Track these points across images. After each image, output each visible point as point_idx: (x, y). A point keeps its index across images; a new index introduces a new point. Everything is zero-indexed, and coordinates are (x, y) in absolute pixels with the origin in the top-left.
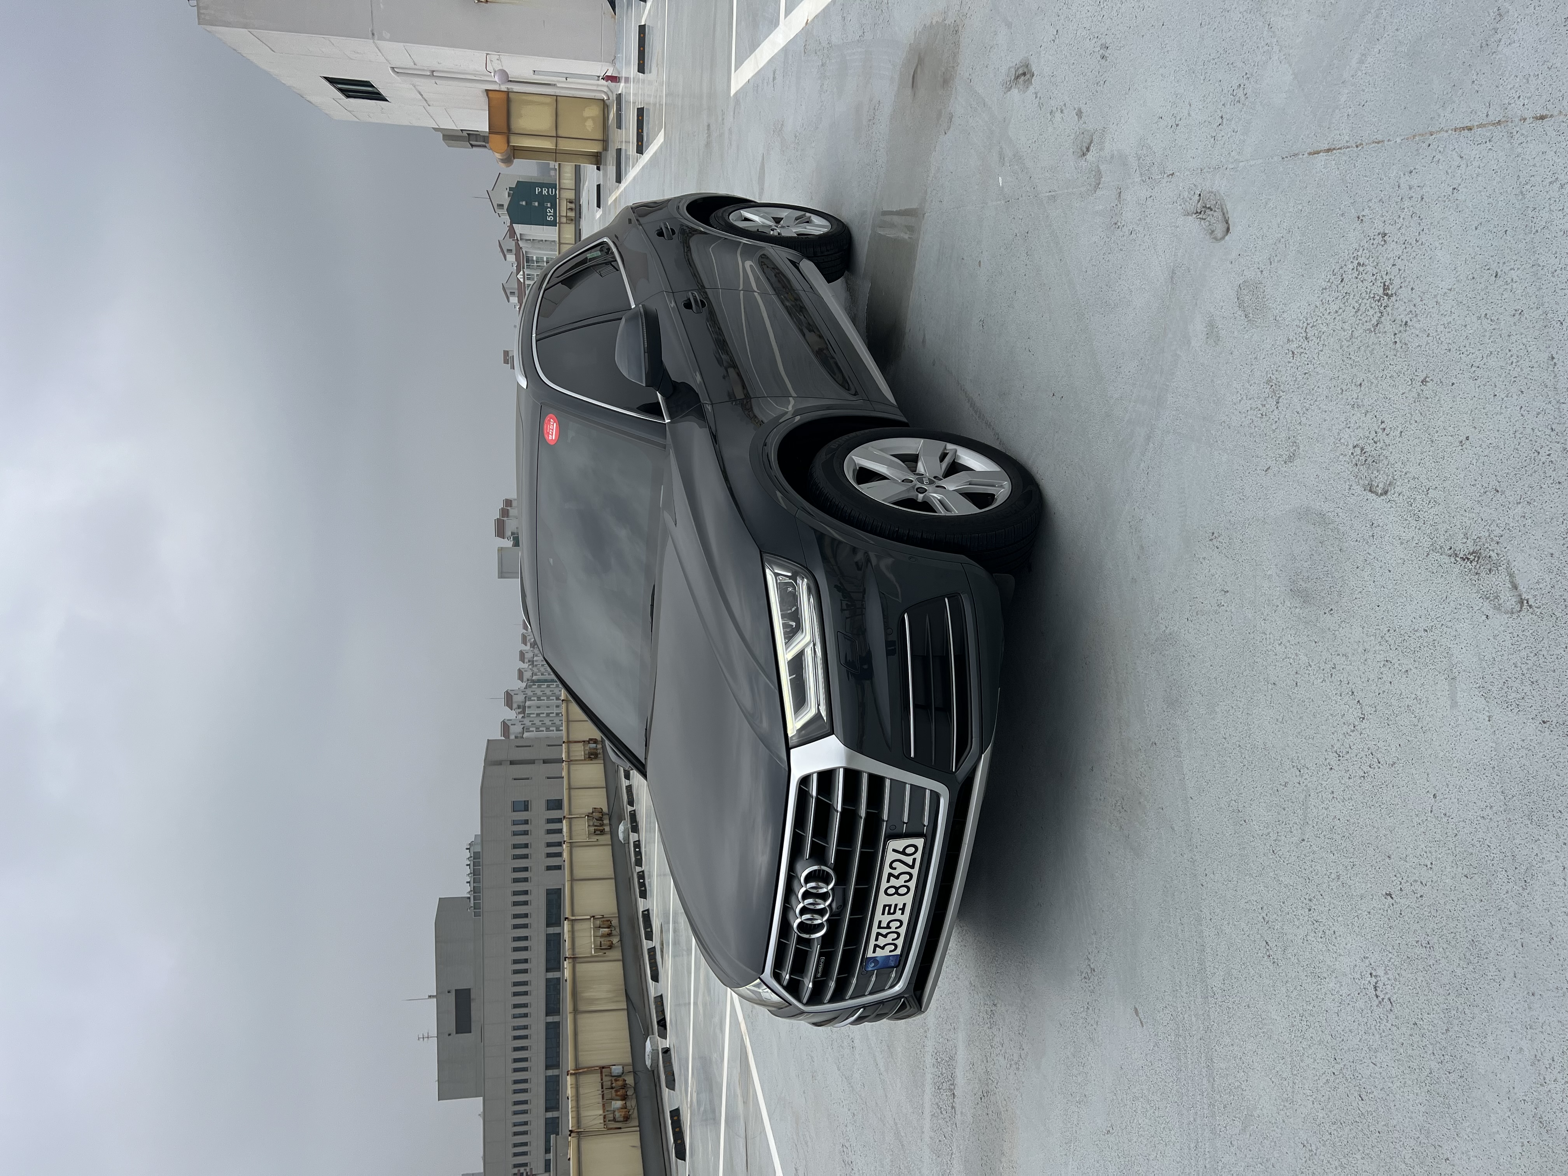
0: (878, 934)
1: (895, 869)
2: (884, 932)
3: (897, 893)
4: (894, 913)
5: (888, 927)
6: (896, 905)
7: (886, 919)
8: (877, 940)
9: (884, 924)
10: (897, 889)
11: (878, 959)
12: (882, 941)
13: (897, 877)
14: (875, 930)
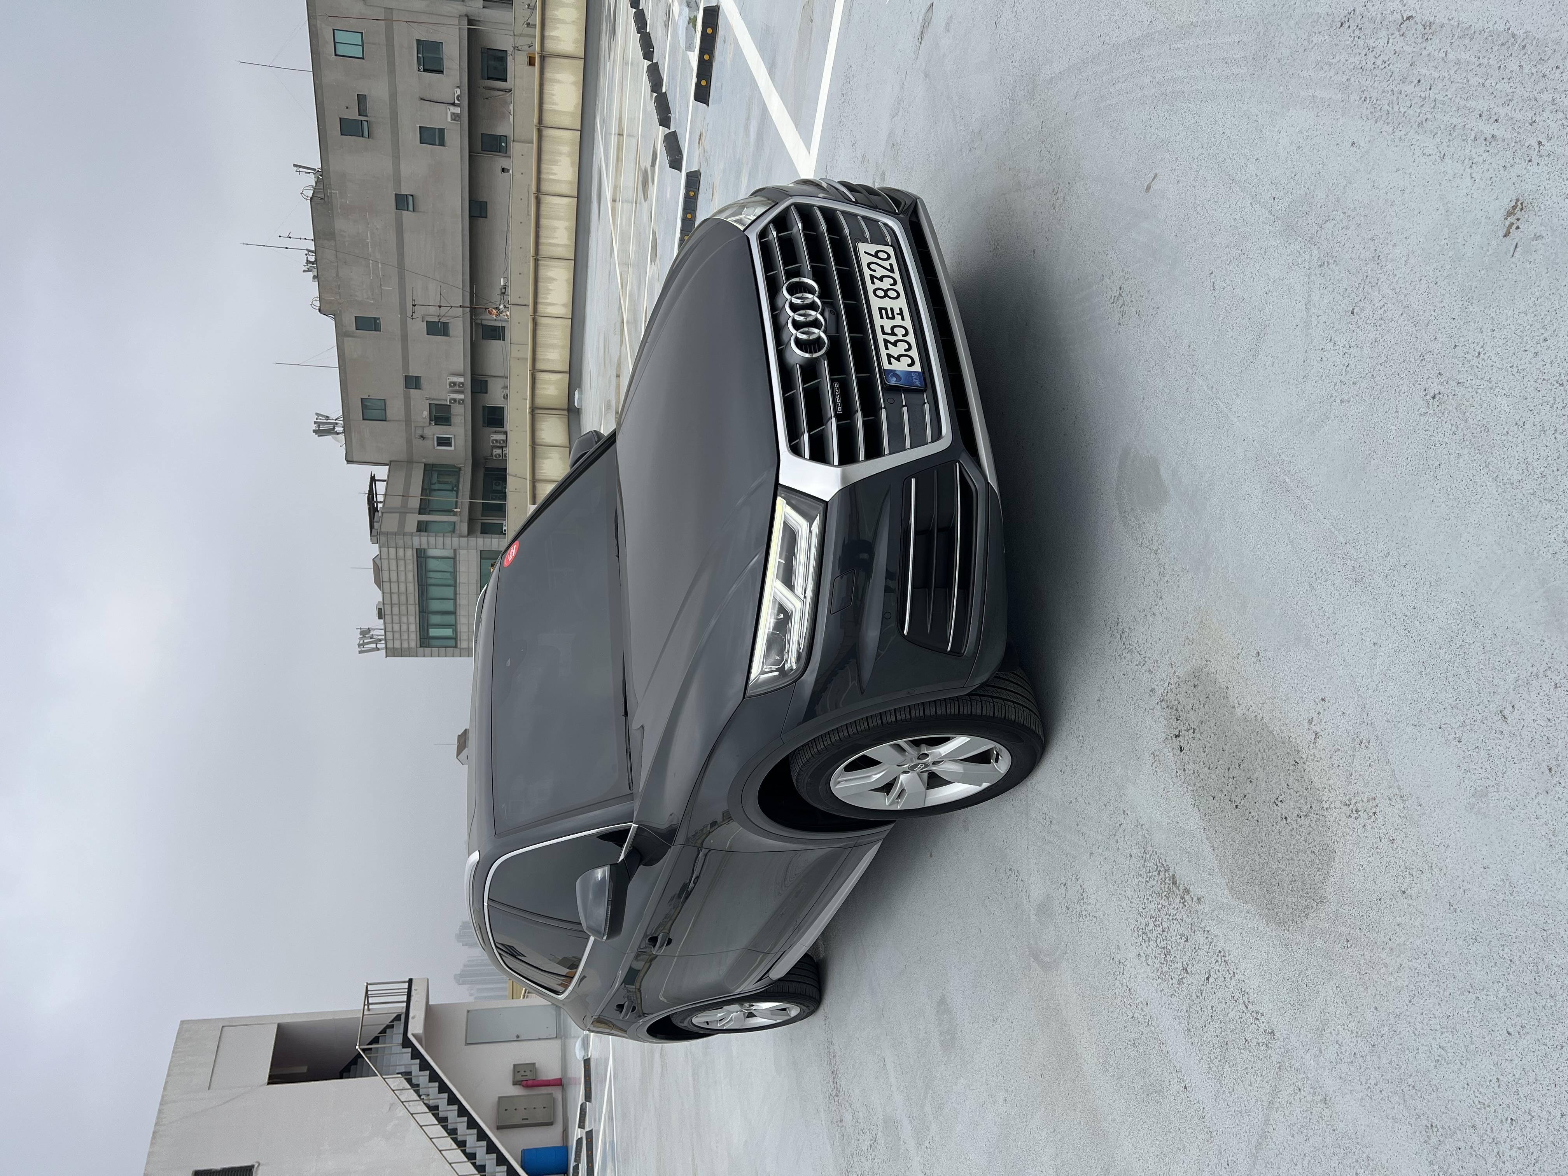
0: (886, 342)
1: (875, 271)
2: (892, 339)
3: (886, 296)
4: (893, 318)
5: (893, 334)
6: (892, 309)
7: (888, 324)
8: (887, 348)
9: (888, 330)
10: (886, 291)
11: (897, 373)
12: (894, 351)
13: (881, 279)
14: (881, 337)
